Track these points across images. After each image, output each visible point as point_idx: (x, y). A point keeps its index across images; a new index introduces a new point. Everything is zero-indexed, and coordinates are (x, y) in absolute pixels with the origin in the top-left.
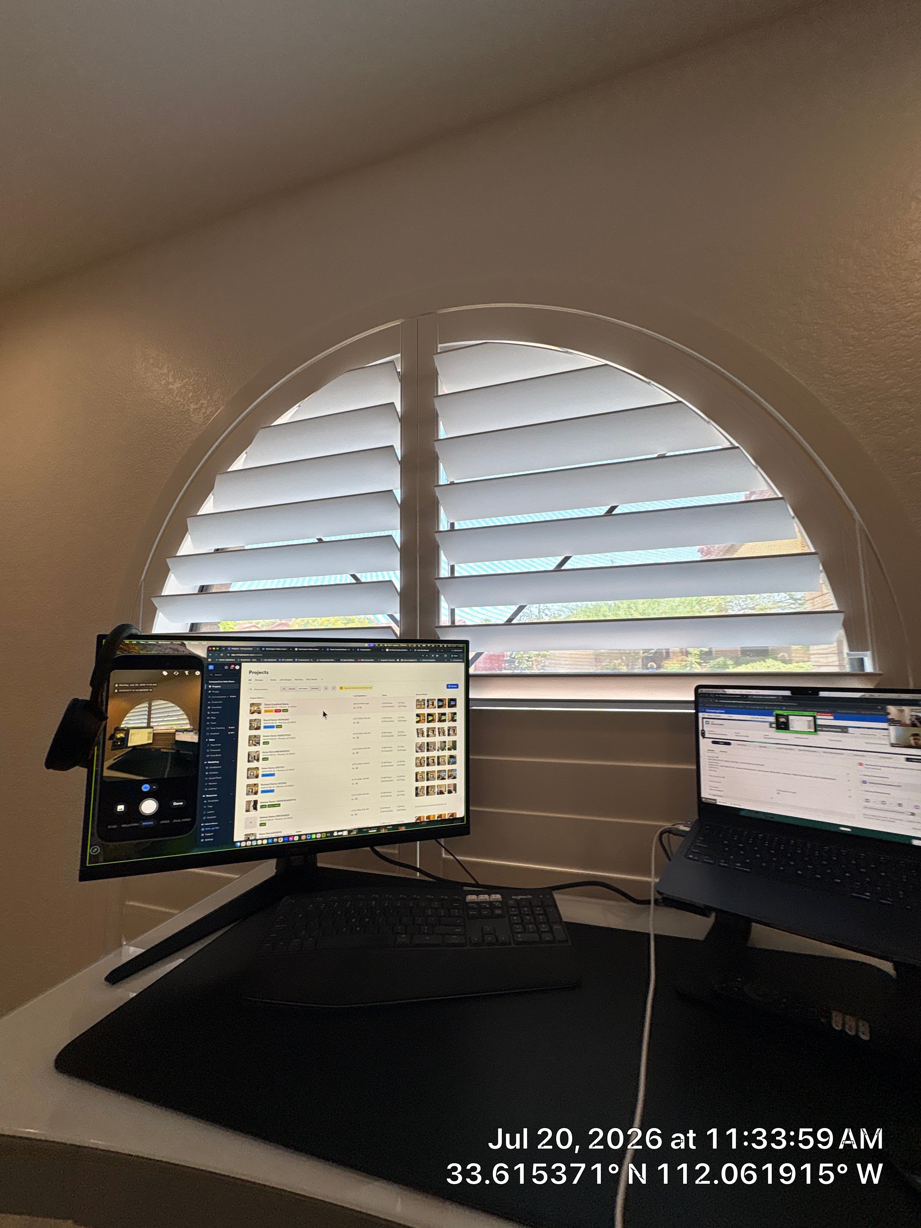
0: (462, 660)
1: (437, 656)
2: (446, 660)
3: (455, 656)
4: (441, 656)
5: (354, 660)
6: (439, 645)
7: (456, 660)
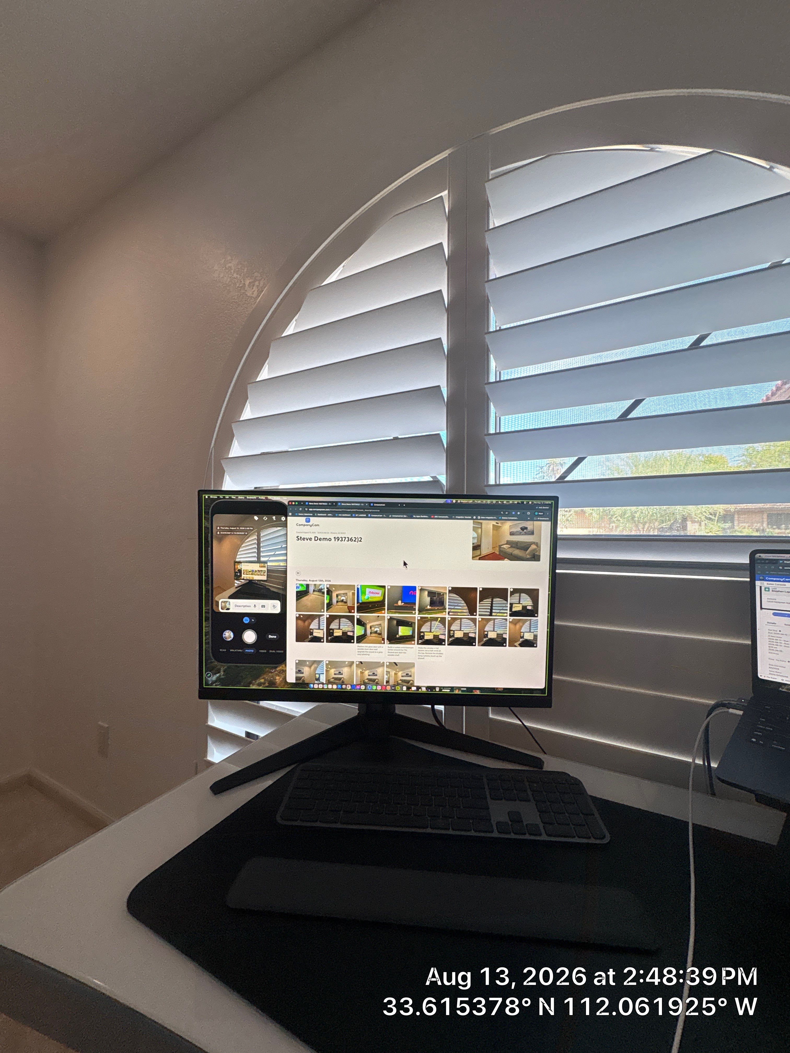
0: (548, 519)
1: (519, 513)
2: (529, 518)
3: (539, 514)
4: (523, 513)
5: (427, 517)
6: (524, 502)
7: (541, 519)
